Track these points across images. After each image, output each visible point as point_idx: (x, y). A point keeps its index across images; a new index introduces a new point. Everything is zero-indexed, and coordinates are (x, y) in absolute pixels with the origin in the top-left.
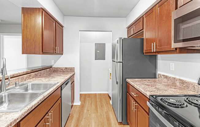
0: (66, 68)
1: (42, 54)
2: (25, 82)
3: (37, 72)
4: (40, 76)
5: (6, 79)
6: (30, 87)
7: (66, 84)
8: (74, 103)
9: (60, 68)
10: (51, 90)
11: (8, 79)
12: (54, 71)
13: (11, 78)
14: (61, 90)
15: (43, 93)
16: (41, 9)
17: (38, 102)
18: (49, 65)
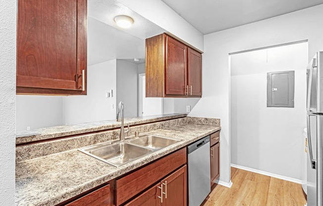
0: (206, 119)
1: (165, 97)
2: (146, 133)
3: (164, 122)
4: (168, 127)
5: (125, 127)
6: (150, 141)
7: (198, 145)
8: (220, 181)
9: (197, 118)
10: (166, 150)
11: (127, 127)
12: (189, 123)
13: (130, 126)
14: (187, 153)
15: (155, 151)
16: (164, 34)
17: (143, 163)
18: (182, 112)
